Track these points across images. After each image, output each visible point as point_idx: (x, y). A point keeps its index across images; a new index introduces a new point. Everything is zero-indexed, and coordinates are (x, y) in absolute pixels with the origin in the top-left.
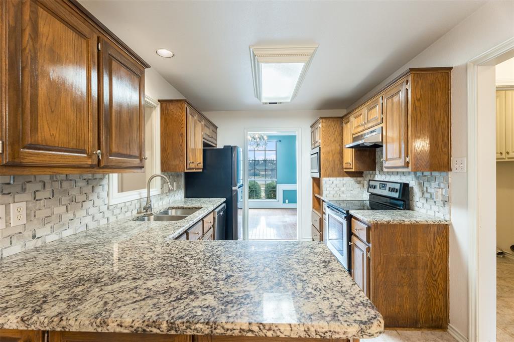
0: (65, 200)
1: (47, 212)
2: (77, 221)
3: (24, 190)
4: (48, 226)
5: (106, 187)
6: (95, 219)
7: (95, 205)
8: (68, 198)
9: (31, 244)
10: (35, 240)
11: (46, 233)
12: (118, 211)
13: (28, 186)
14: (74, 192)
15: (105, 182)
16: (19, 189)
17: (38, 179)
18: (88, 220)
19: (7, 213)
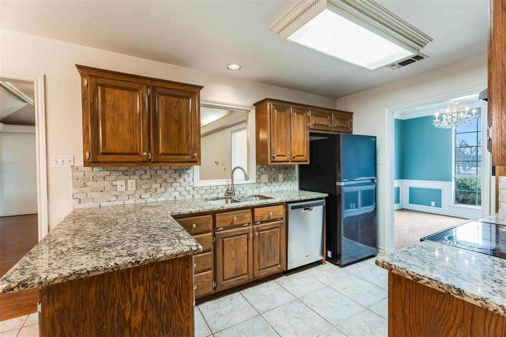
0: (159, 180)
1: (147, 186)
2: (167, 194)
3: (134, 174)
4: (149, 193)
5: (191, 175)
6: (182, 194)
7: (182, 185)
8: (161, 180)
9: (139, 201)
10: (141, 200)
11: (147, 197)
12: (203, 192)
13: (137, 171)
14: (166, 176)
15: (190, 171)
16: (132, 173)
17: (142, 169)
18: (176, 194)
19: (126, 184)
